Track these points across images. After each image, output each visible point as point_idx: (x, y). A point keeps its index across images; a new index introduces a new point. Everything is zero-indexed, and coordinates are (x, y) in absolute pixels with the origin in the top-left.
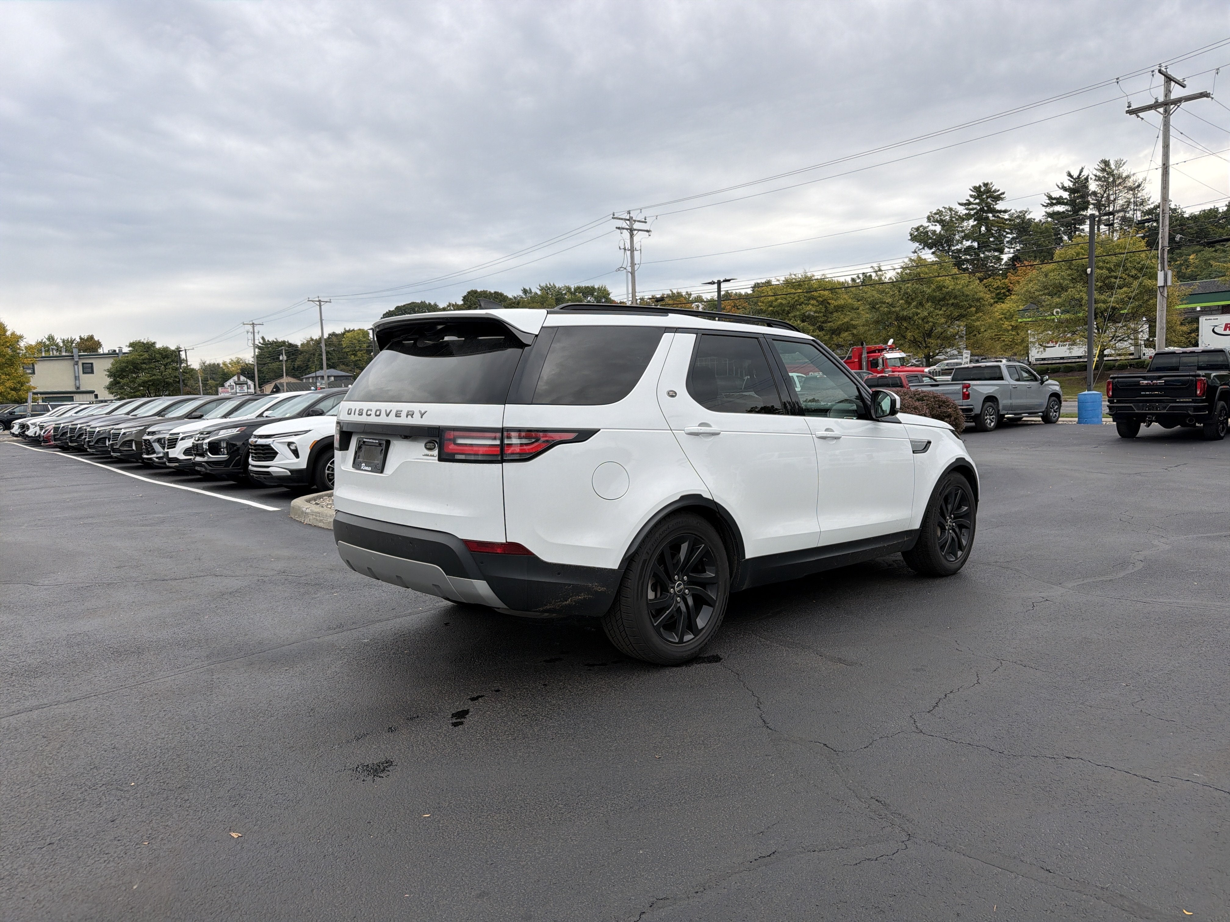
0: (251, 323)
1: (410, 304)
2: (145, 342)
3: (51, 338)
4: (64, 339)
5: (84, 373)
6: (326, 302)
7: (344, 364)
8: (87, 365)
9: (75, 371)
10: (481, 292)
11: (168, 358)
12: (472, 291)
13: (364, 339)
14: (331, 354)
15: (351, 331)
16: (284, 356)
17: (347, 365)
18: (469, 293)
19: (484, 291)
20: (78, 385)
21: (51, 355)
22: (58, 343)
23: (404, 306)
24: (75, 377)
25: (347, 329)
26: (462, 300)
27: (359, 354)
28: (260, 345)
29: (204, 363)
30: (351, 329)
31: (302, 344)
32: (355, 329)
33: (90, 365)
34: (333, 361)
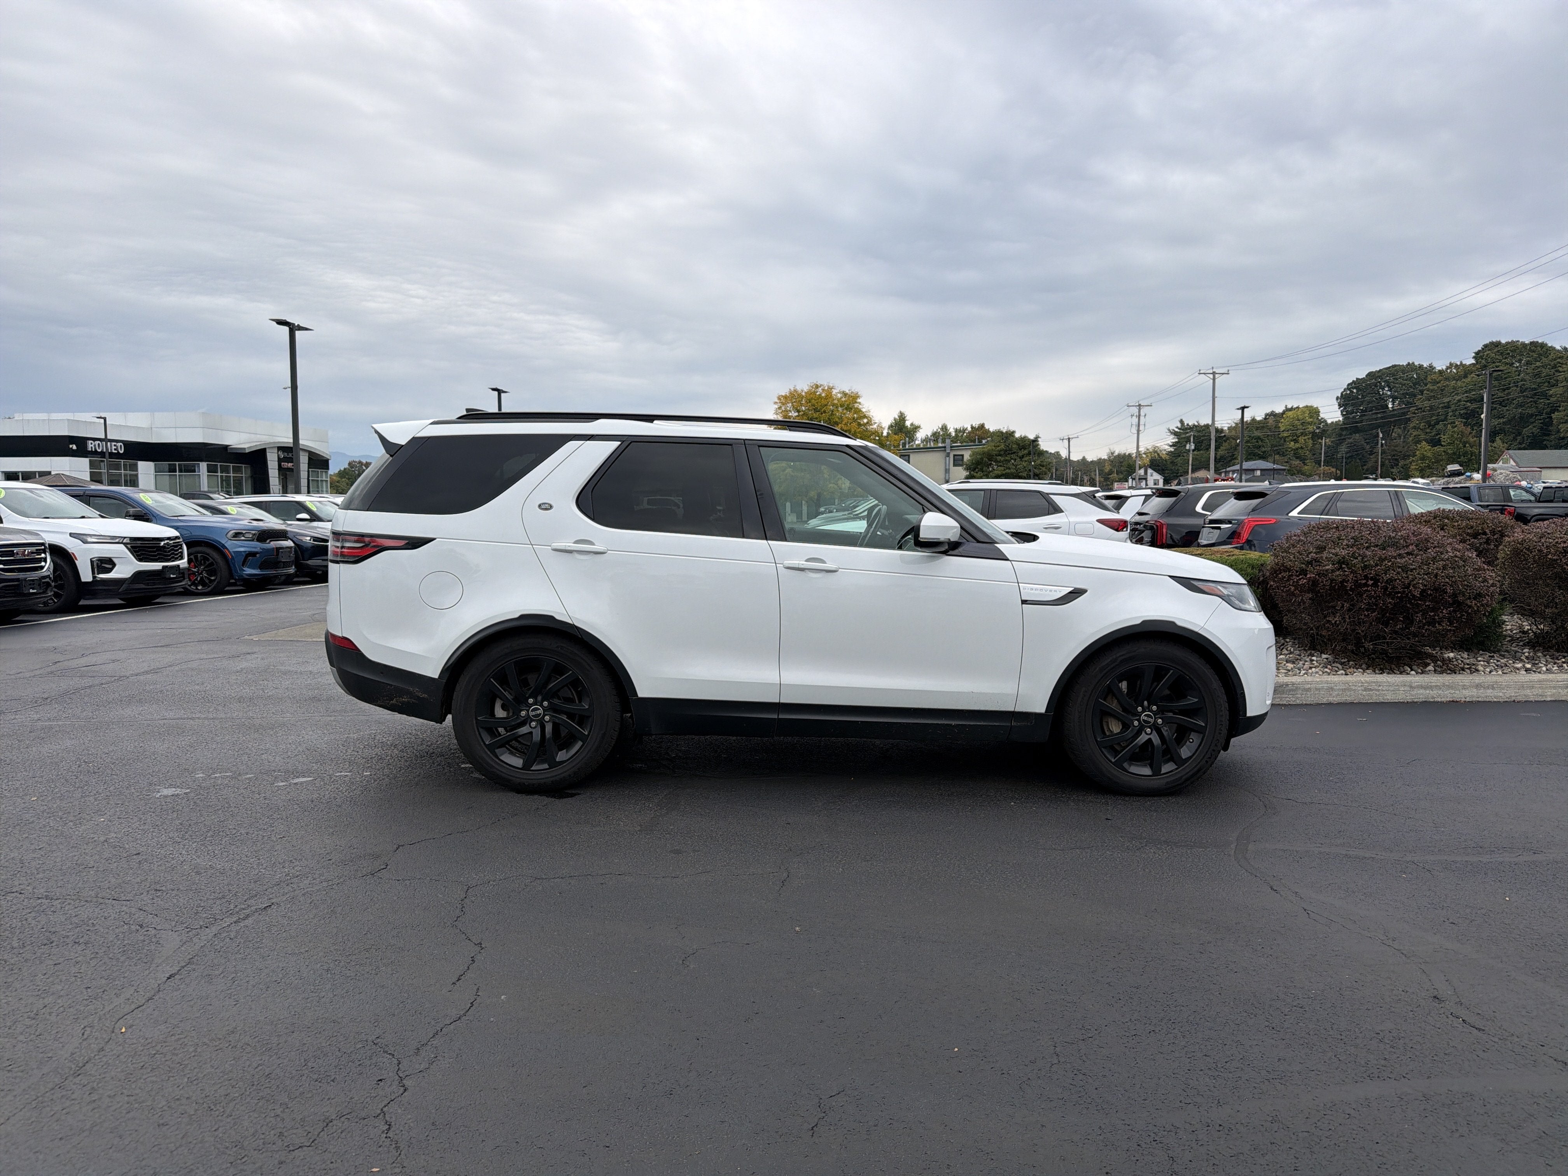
0: (1137, 404)
1: (1389, 368)
2: (1004, 431)
3: (944, 428)
4: (956, 429)
5: (955, 465)
6: (1223, 374)
7: (1278, 453)
8: (958, 457)
9: (946, 463)
10: (1508, 343)
11: (1025, 449)
12: (1492, 343)
13: (1311, 420)
14: (1262, 440)
15: (1295, 409)
16: (1192, 444)
17: (1283, 455)
18: (1486, 346)
19: (1512, 341)
20: (947, 478)
21: (928, 446)
22: (950, 433)
23: (1380, 370)
24: (946, 469)
25: (1289, 406)
26: (1474, 357)
27: (1301, 439)
28: (1177, 430)
29: (1112, 453)
30: (1295, 406)
31: (1229, 428)
32: (1301, 406)
33: (961, 457)
34: (1263, 449)
